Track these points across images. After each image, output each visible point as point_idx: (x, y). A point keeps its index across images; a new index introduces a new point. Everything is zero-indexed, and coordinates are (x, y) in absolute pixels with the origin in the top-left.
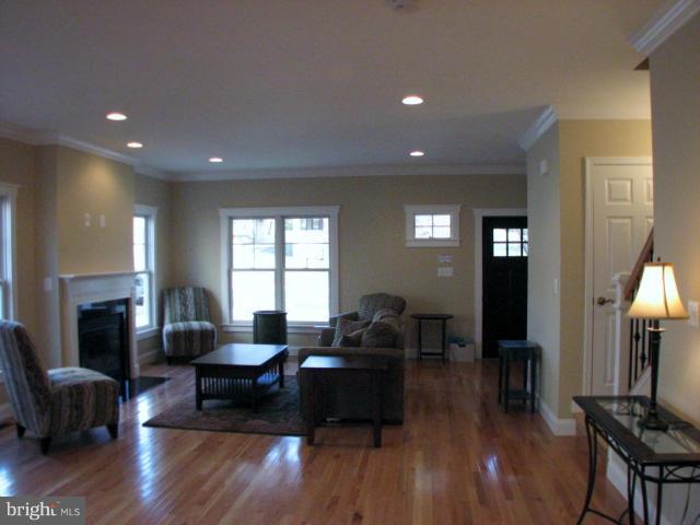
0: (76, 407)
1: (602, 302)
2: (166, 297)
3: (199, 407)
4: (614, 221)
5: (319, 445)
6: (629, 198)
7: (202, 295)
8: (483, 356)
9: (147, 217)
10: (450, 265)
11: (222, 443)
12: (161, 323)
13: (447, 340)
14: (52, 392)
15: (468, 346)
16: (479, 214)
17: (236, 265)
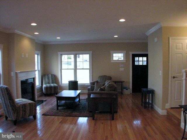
0: (24, 111)
1: (174, 77)
2: (43, 77)
3: (58, 109)
4: (177, 55)
5: (96, 120)
6: (181, 48)
7: (53, 76)
8: (132, 92)
9: (38, 55)
10: (123, 67)
11: (67, 120)
12: (42, 85)
13: (123, 88)
14: (17, 107)
15: (128, 90)
16: (131, 53)
17: (63, 68)
